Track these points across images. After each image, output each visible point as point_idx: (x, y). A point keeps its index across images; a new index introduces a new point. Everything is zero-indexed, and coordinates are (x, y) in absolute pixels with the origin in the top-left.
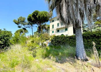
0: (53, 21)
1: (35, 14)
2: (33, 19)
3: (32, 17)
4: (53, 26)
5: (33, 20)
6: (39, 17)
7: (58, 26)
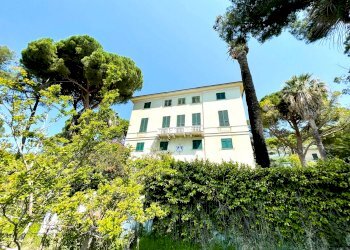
0: (147, 106)
1: (78, 49)
2: (56, 63)
3: (53, 52)
4: (145, 122)
5: (53, 68)
6: (95, 65)
7: (163, 126)
